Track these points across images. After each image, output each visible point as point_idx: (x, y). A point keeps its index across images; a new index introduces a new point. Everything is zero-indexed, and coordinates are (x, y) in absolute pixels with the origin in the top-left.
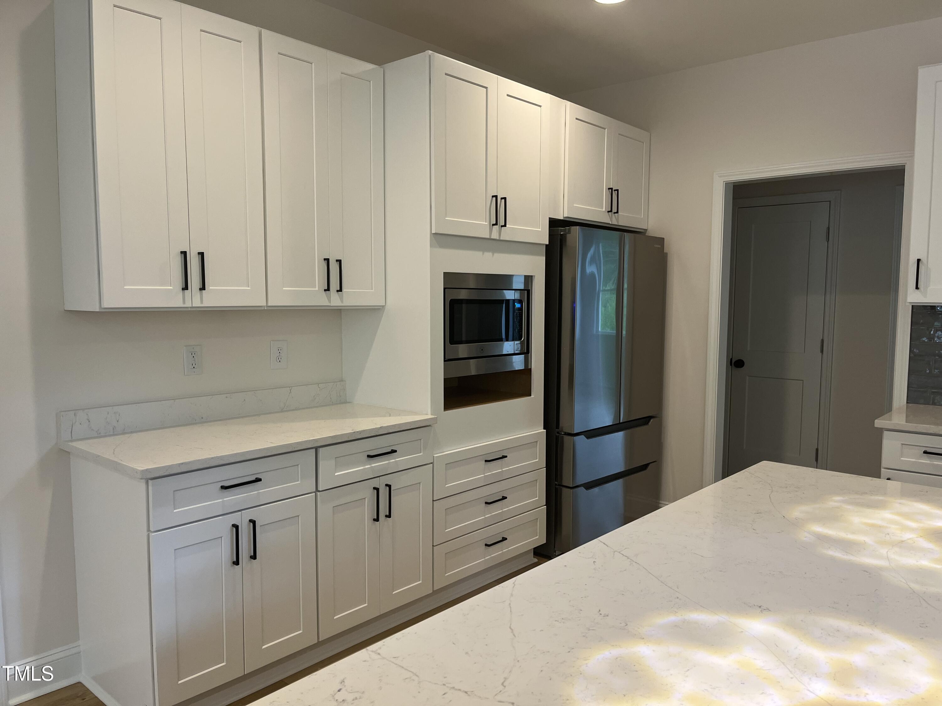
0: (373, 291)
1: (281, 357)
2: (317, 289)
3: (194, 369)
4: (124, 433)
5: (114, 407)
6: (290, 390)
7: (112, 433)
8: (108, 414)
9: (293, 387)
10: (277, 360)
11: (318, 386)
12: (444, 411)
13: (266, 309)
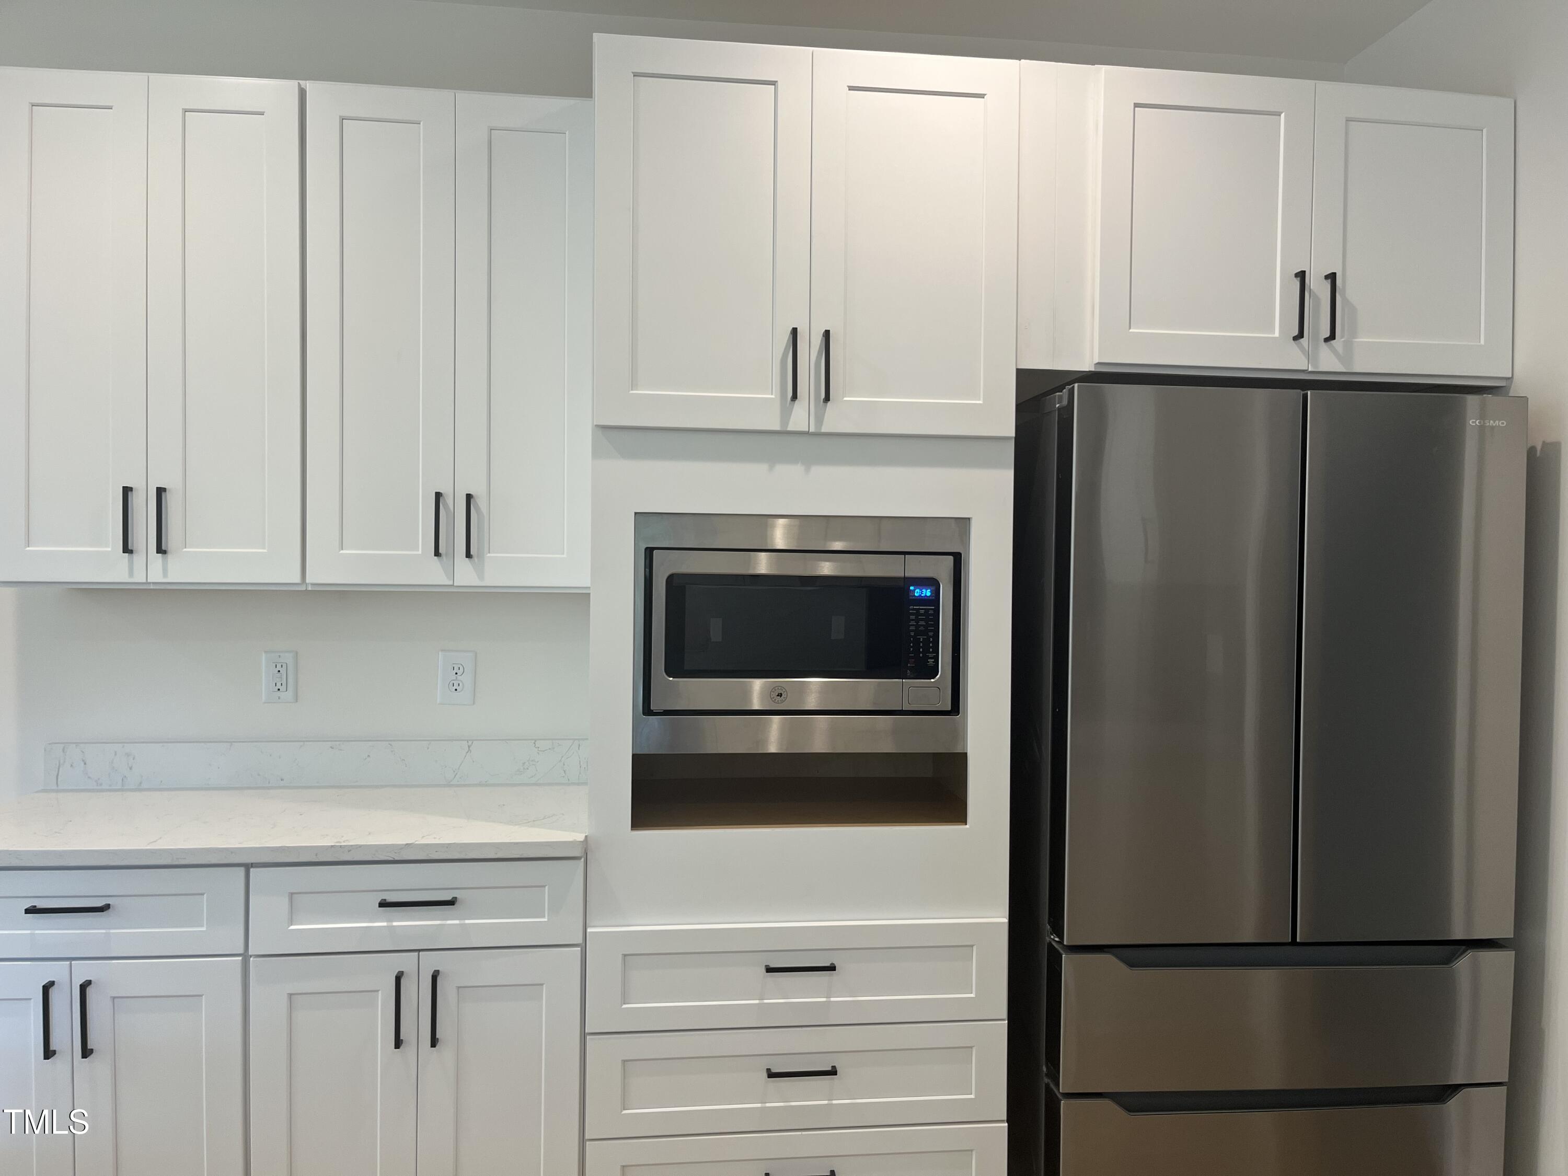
0: (565, 556)
1: (458, 682)
2: (420, 552)
3: (279, 693)
4: (139, 789)
5: (125, 745)
6: (469, 747)
7: (119, 787)
8: (116, 754)
9: (474, 742)
10: (450, 689)
11: (535, 743)
12: (632, 830)
13: (310, 589)
